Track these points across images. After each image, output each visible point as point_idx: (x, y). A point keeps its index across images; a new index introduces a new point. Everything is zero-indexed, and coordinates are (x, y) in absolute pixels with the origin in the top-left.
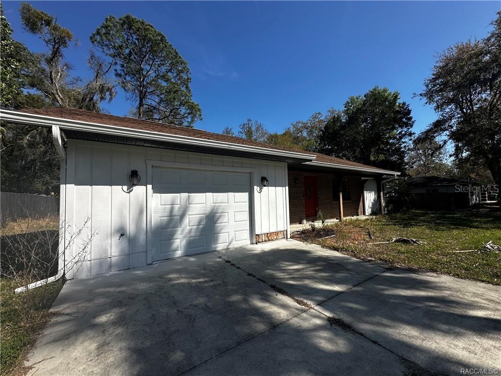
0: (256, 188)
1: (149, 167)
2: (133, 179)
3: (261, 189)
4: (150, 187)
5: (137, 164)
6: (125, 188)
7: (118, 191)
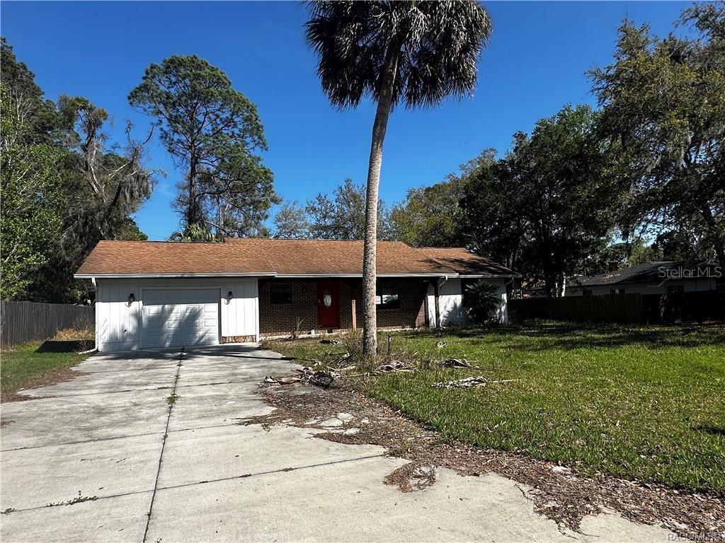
0: (223, 301)
1: (141, 292)
2: (131, 298)
3: (228, 302)
4: (141, 302)
5: (133, 290)
6: (127, 303)
7: (123, 305)
